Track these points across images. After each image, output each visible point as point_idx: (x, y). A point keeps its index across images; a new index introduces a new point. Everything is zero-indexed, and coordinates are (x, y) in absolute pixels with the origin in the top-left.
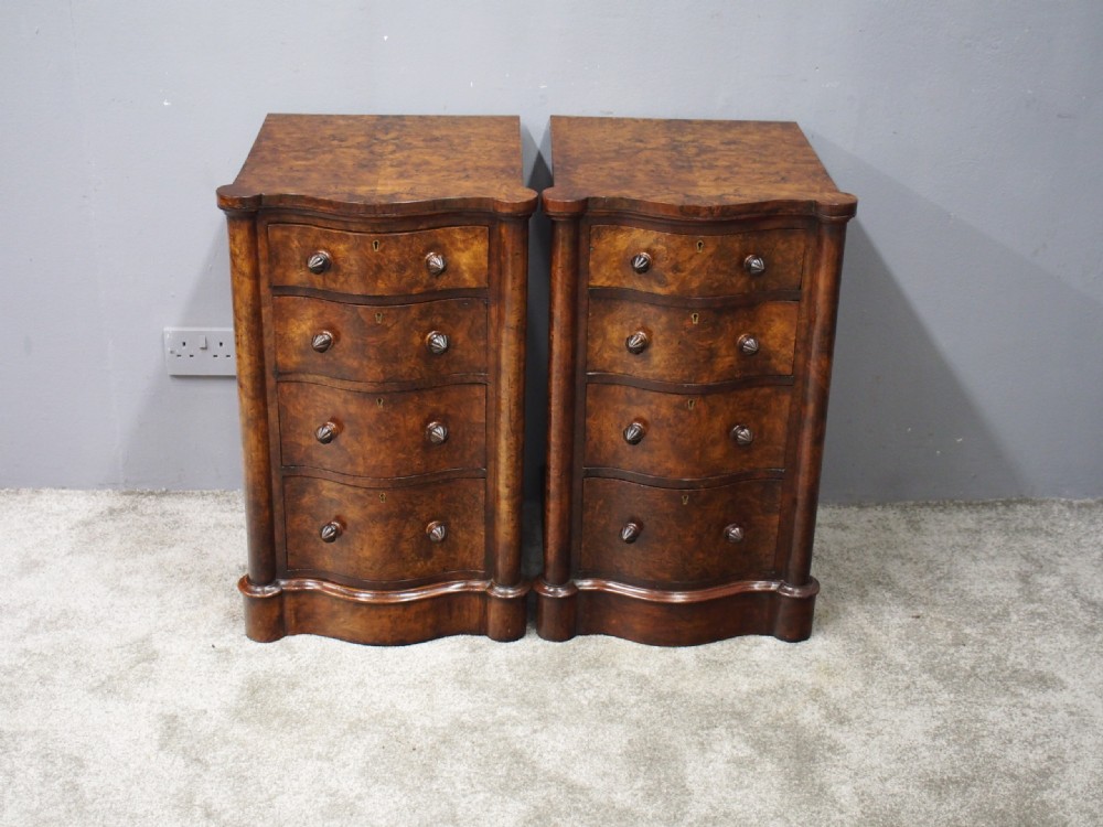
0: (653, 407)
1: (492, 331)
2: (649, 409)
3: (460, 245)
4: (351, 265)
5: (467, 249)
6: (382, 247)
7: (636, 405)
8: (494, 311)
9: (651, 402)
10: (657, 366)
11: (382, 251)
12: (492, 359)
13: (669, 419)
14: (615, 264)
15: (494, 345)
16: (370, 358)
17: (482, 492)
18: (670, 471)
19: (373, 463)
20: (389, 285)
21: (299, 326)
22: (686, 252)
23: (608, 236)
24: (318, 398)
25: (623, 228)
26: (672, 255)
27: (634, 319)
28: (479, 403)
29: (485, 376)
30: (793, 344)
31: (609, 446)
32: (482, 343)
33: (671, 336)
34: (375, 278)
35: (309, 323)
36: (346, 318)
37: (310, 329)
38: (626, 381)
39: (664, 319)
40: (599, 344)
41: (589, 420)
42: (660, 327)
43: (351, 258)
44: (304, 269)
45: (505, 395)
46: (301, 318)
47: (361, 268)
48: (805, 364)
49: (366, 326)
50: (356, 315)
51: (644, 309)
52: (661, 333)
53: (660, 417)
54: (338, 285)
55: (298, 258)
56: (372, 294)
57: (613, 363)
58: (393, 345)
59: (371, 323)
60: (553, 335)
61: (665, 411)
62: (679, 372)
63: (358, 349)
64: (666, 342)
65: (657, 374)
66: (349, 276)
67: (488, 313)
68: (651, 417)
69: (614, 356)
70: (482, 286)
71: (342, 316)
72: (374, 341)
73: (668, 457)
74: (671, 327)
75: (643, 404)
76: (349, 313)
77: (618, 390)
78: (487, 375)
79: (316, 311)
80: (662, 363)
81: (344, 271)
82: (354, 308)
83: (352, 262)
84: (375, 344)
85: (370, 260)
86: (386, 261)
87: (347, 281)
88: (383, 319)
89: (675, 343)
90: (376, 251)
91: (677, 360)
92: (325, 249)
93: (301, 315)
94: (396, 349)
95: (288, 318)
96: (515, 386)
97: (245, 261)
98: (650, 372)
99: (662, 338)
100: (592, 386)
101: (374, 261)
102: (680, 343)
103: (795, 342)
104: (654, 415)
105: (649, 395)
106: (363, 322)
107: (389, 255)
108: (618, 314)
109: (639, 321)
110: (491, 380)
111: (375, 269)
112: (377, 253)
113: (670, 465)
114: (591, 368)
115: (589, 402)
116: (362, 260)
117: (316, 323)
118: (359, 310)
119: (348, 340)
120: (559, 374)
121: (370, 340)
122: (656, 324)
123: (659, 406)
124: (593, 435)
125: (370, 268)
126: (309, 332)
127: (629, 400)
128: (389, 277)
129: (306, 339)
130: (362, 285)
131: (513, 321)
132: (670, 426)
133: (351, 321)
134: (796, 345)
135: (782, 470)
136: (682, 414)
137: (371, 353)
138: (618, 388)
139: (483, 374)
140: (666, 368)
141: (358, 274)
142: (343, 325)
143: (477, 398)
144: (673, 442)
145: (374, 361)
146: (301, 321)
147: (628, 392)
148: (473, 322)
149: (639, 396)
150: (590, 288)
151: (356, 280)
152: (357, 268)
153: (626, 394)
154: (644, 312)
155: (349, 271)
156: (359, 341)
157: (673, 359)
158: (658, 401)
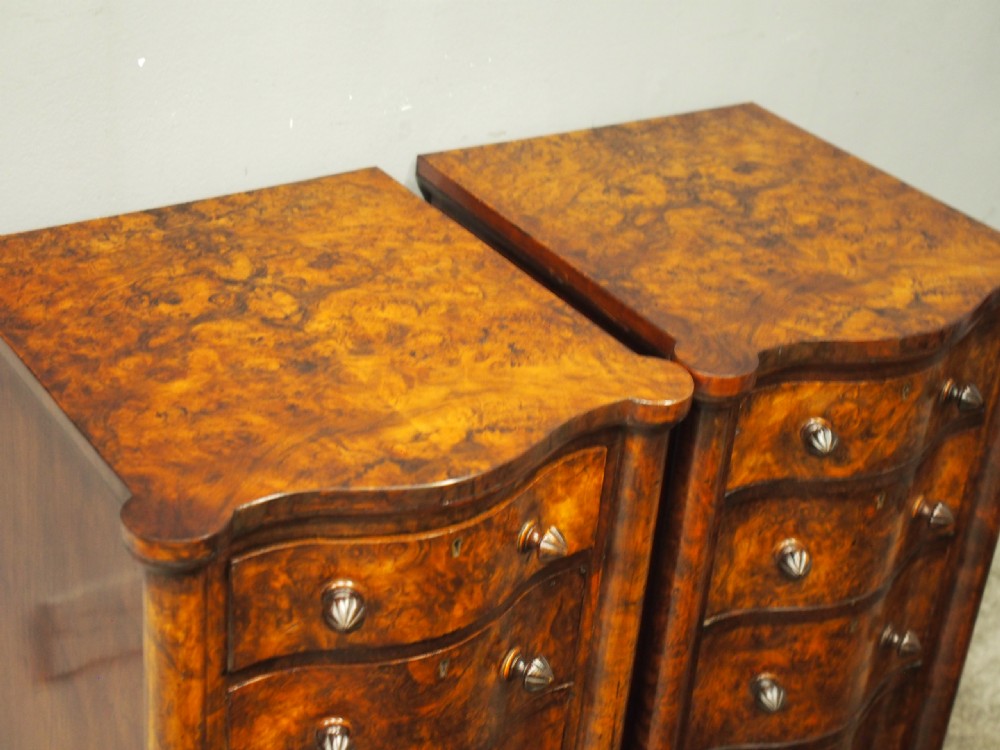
0: (797, 646)
1: (588, 613)
2: (790, 650)
3: (560, 491)
4: (407, 594)
5: (569, 493)
6: (466, 547)
7: (770, 648)
8: (595, 581)
9: (795, 639)
10: (814, 585)
11: (466, 554)
12: (581, 657)
13: (819, 657)
14: (764, 446)
15: (587, 635)
16: (421, 741)
18: (809, 730)
20: (471, 607)
21: (276, 722)
22: (885, 406)
23: (760, 406)
25: (785, 385)
26: (865, 414)
27: (783, 522)
28: (554, 732)
29: (569, 688)
30: (962, 488)
31: (717, 718)
32: (570, 638)
33: (843, 536)
34: (449, 605)
35: (295, 713)
36: (382, 687)
37: (297, 722)
38: (756, 619)
39: (836, 513)
40: (722, 574)
41: (696, 692)
42: (828, 527)
43: (409, 581)
44: (295, 620)
45: (610, 711)
46: (280, 707)
47: (424, 593)
48: (972, 513)
49: (421, 689)
50: (403, 676)
51: (803, 505)
52: (827, 535)
53: (807, 657)
54: (373, 636)
55: (284, 604)
56: (440, 634)
57: (738, 596)
58: (460, 704)
59: (430, 681)
60: (678, 590)
61: (816, 646)
62: (846, 586)
63: (399, 734)
64: (833, 547)
65: (813, 597)
66: (399, 614)
67: (586, 583)
68: (792, 661)
69: (742, 585)
70: (585, 547)
71: (374, 685)
72: (432, 710)
73: (810, 711)
74: (844, 523)
75: (782, 644)
76: (387, 676)
77: (742, 633)
78: (572, 684)
79: (314, 689)
80: (823, 578)
81: (392, 607)
82: (399, 665)
83: (410, 588)
84: (432, 714)
85: (443, 576)
86: (470, 568)
87: (393, 623)
88: (451, 667)
89: (847, 544)
90: (456, 554)
91: (846, 569)
92: (348, 576)
93: (280, 703)
94: (465, 708)
95: (256, 716)
96: (625, 693)
97: (193, 648)
98: (800, 597)
99: (828, 543)
100: (706, 642)
101: (450, 576)
102: (853, 544)
103: (966, 484)
104: (797, 657)
105: (793, 630)
106: (415, 684)
107: (476, 555)
108: (756, 521)
109: (790, 524)
110: (577, 690)
111: (451, 588)
112: (457, 559)
113: (811, 721)
114: (708, 612)
115: (700, 665)
116: (428, 580)
117: (312, 709)
118: (410, 667)
119: (383, 723)
120: (683, 648)
121: (424, 710)
122: (822, 523)
123: (806, 642)
124: (697, 712)
125: (442, 588)
126: (294, 729)
127: (757, 644)
128: (471, 593)
129: (287, 741)
130: (423, 623)
131: (638, 591)
132: (819, 665)
133: (392, 690)
134: (966, 488)
135: (919, 663)
136: (840, 643)
137: (424, 733)
138: (741, 630)
139: (566, 686)
140: (828, 584)
141: (418, 606)
142: (373, 700)
143: (551, 726)
144: (820, 688)
145: (428, 744)
146: (279, 712)
147: (757, 632)
148: (560, 609)
149: (774, 635)
150: (727, 495)
151: (412, 619)
152: (417, 597)
153: (753, 635)
154: (802, 510)
155: (400, 605)
156: (405, 719)
157: (841, 569)
158: (806, 635)
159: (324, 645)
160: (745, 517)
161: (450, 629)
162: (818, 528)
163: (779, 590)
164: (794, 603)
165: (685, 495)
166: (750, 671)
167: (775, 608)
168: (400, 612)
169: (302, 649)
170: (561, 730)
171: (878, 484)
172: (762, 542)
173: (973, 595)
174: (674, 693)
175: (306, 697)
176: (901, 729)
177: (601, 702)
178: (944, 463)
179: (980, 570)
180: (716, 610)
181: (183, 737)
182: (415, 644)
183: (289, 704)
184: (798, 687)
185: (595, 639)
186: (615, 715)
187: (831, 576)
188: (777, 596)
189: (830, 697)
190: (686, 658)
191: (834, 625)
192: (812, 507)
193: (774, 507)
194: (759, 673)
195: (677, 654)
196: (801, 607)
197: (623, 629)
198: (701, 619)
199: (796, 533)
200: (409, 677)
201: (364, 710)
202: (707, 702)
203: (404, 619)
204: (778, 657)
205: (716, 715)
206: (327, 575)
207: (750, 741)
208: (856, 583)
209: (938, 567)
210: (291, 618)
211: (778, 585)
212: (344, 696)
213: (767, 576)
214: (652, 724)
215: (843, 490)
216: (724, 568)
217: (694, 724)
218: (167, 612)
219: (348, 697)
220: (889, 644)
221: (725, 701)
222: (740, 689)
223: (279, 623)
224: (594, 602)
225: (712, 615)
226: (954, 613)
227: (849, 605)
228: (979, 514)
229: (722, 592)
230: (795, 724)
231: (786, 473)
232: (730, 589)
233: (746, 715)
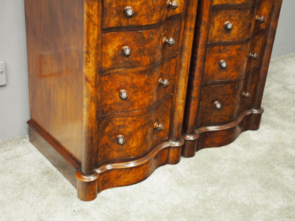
0: (229, 52)
1: (181, 32)
2: (228, 53)
4: (143, 11)
7: (223, 53)
8: (183, 23)
9: (229, 50)
10: (233, 35)
12: (180, 45)
13: (235, 56)
15: (181, 39)
16: (145, 55)
17: (171, 104)
18: (233, 76)
19: (142, 103)
20: (157, 18)
21: (112, 46)
24: (118, 80)
27: (226, 16)
28: (174, 66)
29: (177, 53)
30: (267, 16)
31: (210, 72)
32: (177, 39)
33: (240, 21)
34: (152, 16)
35: (117, 44)
36: (137, 38)
37: (117, 47)
38: (220, 44)
39: (238, 14)
40: (211, 30)
41: (206, 63)
42: (236, 18)
43: (143, 7)
44: (117, 18)
45: (187, 60)
46: (113, 42)
47: (147, 12)
48: (270, 24)
49: (145, 40)
50: (142, 35)
51: (230, 12)
52: (236, 20)
53: (232, 55)
54: (135, 23)
55: (115, 12)
56: (150, 24)
57: (215, 37)
58: (154, 46)
59: (147, 38)
60: (202, 30)
61: (234, 53)
62: (241, 35)
63: (141, 52)
64: (238, 24)
65: (233, 38)
66: (141, 17)
67: (181, 24)
68: (228, 56)
69: (216, 34)
70: (181, 12)
71: (135, 37)
72: (148, 46)
73: (233, 71)
74: (240, 17)
75: (226, 52)
76: (138, 35)
77: (216, 48)
78: (178, 52)
79: (121, 38)
80: (235, 33)
81: (139, 15)
82: (140, 32)
83: (144, 10)
84: (148, 47)
85: (151, 7)
86: (157, 7)
87: (140, 19)
88: (152, 35)
89: (241, 23)
90: (154, 2)
91: (241, 30)
92: (130, 5)
93: (113, 41)
94: (155, 48)
95: (108, 44)
96: (190, 55)
97: (96, 17)
98: (230, 38)
99: (236, 23)
100: (208, 49)
101: (153, 8)
102: (242, 23)
103: (268, 15)
104: (229, 55)
105: (228, 48)
106: (144, 38)
107: (158, 3)
108: (219, 16)
109: (227, 17)
110: (179, 54)
111: (153, 11)
112: (154, 3)
113: (233, 74)
114: (208, 41)
115: (207, 55)
116: (148, 8)
117: (121, 44)
118: (143, 33)
119: (137, 48)
120: (203, 46)
121: (146, 46)
122: (235, 17)
123: (232, 51)
124: (206, 69)
125: (151, 11)
126: (116, 49)
127: (220, 51)
128: (157, 14)
129: (115, 52)
130: (146, 20)
131: (193, 26)
132: (235, 58)
133: (139, 39)
134: (268, 17)
135: (258, 67)
136: (240, 52)
137: (146, 52)
138: (216, 47)
139: (176, 53)
140: (237, 34)
141: (145, 15)
142: (135, 41)
143: (173, 64)
144: (235, 65)
145: (147, 56)
146: (113, 44)
147: (220, 48)
148: (175, 30)
149: (224, 49)
150: (213, 6)
151: (144, 18)
152: (145, 12)
153: (219, 49)
154: (230, 13)
155: (141, 14)
156: (142, 48)
157: (239, 30)
158: (232, 49)
159: (124, 25)
160: (217, 15)
161: (152, 23)
162: (234, 18)
163: (225, 36)
164: (228, 39)
165: (203, 3)
166: (218, 59)
167: (224, 41)
168: (141, 16)
169: (119, 26)
170: (175, 65)
171: (248, 7)
172: (221, 22)
173: (270, 47)
174: (201, 59)
175: (119, 40)
176: (254, 86)
177: (185, 57)
178: (263, 8)
179: (272, 39)
180: (210, 40)
181: (93, 42)
182: (145, 26)
183: (115, 42)
184: (230, 64)
185: (183, 40)
186: (188, 62)
187: (237, 32)
188: (224, 38)
189: (238, 68)
190: (204, 49)
191: (238, 46)
192: (233, 12)
193: (223, 12)
194: (220, 60)
195: (202, 48)
196: (230, 40)
197: (190, 36)
198: (207, 42)
199: (229, 20)
200: (143, 36)
201: (132, 44)
202: (208, 67)
203: (142, 18)
204: (225, 55)
205: (210, 71)
206: (125, 5)
207: (218, 79)
208: (243, 35)
209: (262, 39)
210: (116, 16)
211: (225, 35)
212: (128, 40)
213: (222, 32)
214: (196, 68)
215: (240, 7)
216: (212, 28)
217: (205, 73)
218: (90, 7)
219: (129, 40)
220: (251, 57)
221: (212, 68)
222: (216, 64)
223: (113, 17)
224: (183, 29)
225: (209, 42)
226: (266, 52)
227: (242, 41)
228: (271, 24)
229: (212, 36)
230: (229, 75)
231: (226, 3)
232: (213, 35)
233: (217, 72)
